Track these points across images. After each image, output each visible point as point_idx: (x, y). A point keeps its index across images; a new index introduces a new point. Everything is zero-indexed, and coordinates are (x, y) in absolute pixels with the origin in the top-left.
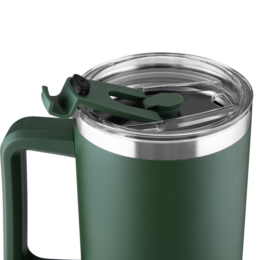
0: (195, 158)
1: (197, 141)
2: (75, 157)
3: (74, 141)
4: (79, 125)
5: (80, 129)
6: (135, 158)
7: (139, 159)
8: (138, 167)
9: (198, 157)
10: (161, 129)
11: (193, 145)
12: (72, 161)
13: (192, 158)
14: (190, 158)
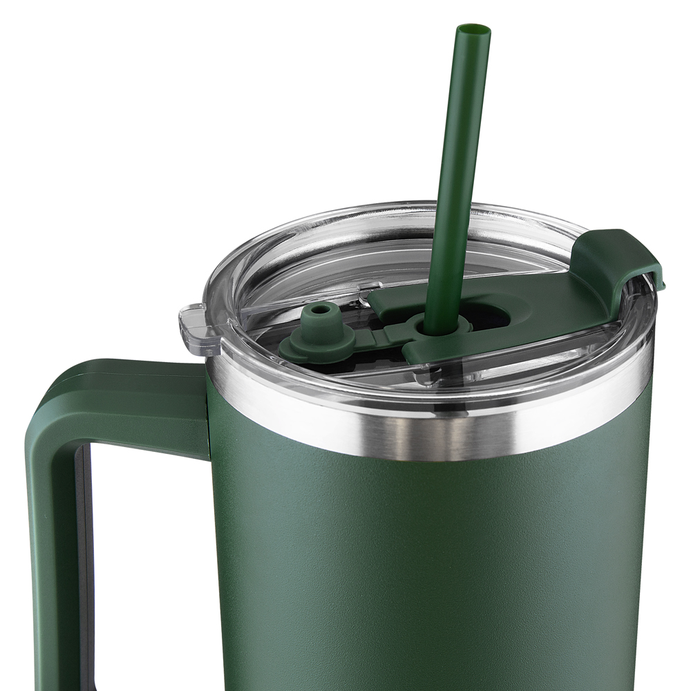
0: (511, 456)
1: (515, 412)
2: (210, 459)
3: (208, 419)
4: (219, 376)
5: (222, 386)
6: (360, 457)
7: (368, 457)
8: (367, 478)
9: (518, 455)
10: (426, 385)
11: (506, 424)
12: (204, 468)
13: (503, 457)
14: (499, 455)
